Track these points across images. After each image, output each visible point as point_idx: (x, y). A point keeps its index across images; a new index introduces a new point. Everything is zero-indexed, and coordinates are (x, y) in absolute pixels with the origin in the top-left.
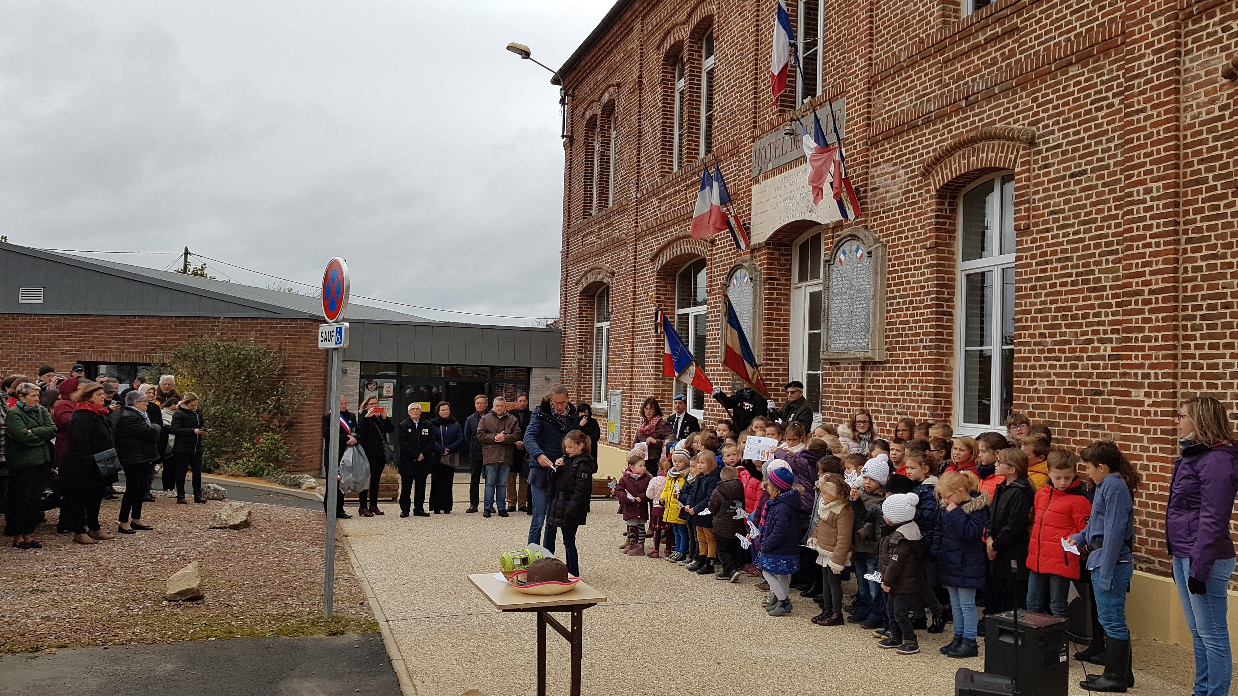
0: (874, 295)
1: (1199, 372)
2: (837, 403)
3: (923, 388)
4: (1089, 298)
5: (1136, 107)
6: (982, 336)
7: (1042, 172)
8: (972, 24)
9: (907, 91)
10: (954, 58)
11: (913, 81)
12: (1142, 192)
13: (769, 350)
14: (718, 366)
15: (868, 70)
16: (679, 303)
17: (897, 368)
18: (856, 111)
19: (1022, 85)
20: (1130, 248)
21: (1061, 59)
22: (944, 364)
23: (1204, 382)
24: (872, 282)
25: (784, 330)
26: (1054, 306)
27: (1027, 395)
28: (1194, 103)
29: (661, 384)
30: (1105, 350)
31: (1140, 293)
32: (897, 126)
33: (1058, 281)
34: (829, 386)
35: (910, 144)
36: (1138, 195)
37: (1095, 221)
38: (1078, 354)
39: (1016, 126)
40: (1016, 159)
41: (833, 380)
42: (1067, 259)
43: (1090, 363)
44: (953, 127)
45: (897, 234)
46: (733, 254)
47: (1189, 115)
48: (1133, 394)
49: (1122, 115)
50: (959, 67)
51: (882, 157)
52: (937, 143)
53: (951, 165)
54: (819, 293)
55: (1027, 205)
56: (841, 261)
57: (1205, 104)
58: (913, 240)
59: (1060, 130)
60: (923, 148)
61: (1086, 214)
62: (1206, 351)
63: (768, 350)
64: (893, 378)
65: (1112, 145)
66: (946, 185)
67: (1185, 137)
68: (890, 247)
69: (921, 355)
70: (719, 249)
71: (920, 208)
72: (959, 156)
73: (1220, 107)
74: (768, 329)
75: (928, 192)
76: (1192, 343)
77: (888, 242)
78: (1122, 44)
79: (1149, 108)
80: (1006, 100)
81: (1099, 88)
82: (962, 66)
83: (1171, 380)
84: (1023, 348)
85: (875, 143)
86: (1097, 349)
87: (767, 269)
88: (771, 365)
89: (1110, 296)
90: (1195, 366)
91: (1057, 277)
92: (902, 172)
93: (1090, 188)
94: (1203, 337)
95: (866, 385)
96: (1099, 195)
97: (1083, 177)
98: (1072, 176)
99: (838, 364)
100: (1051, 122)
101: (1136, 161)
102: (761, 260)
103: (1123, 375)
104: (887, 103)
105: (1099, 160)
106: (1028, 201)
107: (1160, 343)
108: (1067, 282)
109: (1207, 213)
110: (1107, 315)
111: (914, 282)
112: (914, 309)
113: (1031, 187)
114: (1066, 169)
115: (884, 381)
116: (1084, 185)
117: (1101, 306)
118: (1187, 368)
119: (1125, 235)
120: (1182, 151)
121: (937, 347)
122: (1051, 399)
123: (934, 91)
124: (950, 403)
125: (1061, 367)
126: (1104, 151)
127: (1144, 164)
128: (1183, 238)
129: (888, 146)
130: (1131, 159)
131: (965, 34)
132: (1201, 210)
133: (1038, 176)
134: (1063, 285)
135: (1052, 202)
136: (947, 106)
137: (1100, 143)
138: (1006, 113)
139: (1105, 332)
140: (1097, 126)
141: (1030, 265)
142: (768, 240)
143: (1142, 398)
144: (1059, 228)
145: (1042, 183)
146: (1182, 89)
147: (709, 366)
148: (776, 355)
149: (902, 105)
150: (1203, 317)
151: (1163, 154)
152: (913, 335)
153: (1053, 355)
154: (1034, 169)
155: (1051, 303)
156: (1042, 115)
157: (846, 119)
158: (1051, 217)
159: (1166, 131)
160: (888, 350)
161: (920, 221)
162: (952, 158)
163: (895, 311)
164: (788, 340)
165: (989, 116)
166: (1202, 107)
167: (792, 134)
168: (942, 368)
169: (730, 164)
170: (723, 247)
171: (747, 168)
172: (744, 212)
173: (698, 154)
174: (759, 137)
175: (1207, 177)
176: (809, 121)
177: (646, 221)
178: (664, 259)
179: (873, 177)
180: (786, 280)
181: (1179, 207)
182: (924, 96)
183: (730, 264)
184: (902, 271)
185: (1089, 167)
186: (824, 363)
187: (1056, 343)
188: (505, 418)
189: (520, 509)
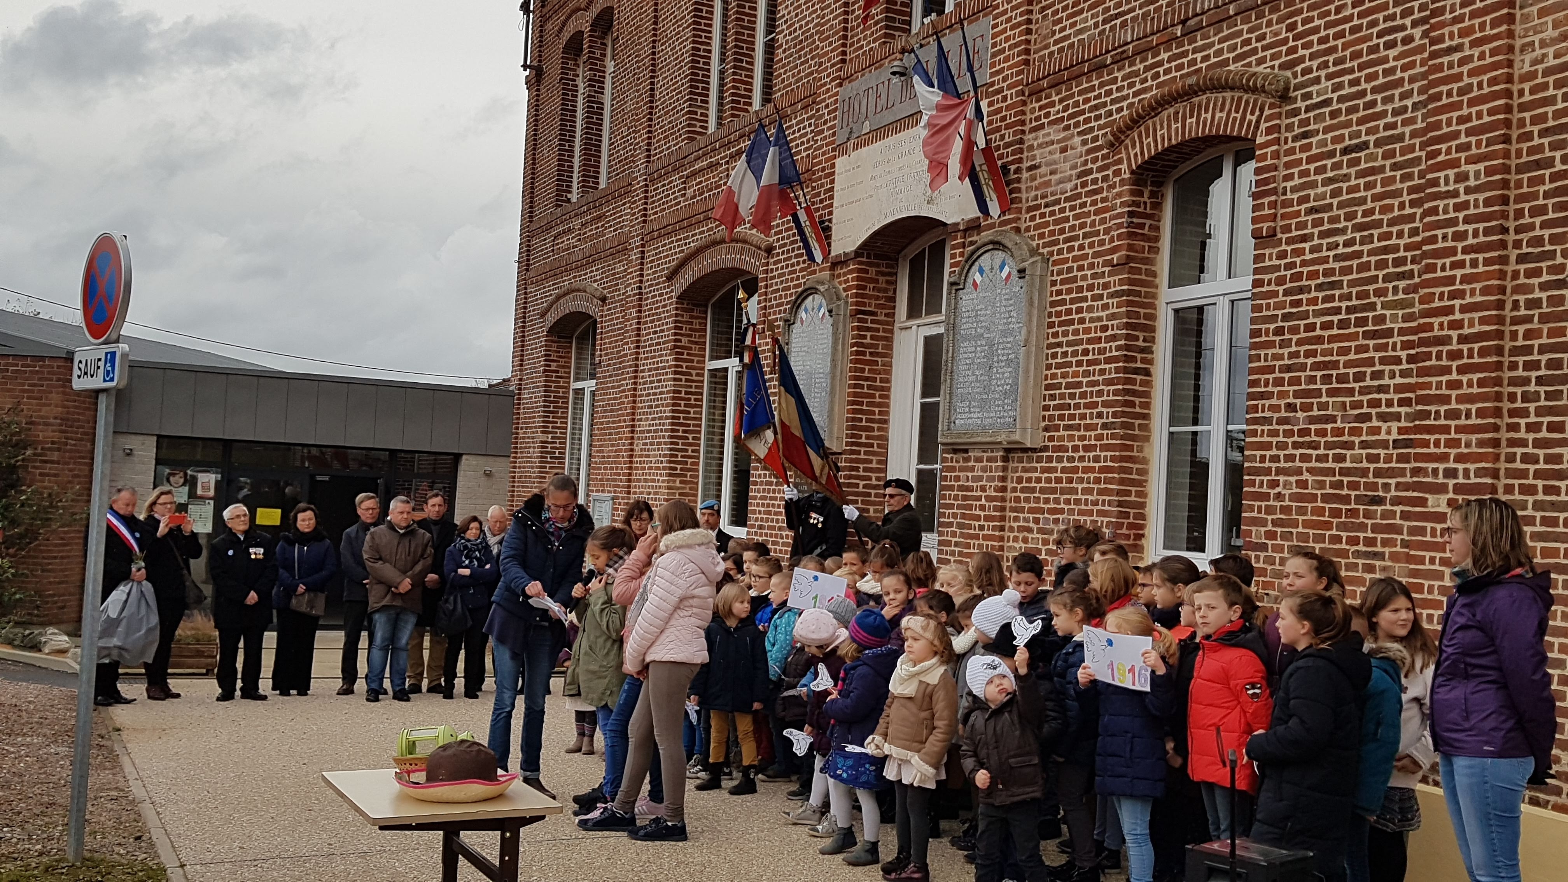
0: (1026, 341)
1: (1532, 468)
2: (964, 516)
3: (1101, 492)
4: (1365, 349)
5: (1448, 43)
6: (1196, 410)
7: (1298, 144)
9: (1090, 7)
12: (1452, 178)
13: (855, 428)
16: (712, 350)
17: (1060, 460)
18: (1007, 39)
19: (1272, 3)
20: (1432, 268)
22: (1135, 454)
23: (1540, 483)
24: (1024, 317)
25: (881, 396)
26: (1310, 361)
27: (1263, 504)
28: (1537, 39)
29: (678, 484)
30: (1389, 432)
31: (1446, 340)
32: (1072, 66)
33: (1318, 321)
34: (951, 488)
35: (1092, 95)
36: (1447, 183)
37: (1378, 224)
38: (1345, 438)
39: (1260, 69)
40: (1258, 122)
41: (957, 479)
42: (1333, 285)
43: (1364, 452)
44: (1161, 70)
45: (1066, 241)
46: (801, 270)
47: (1528, 58)
48: (1430, 503)
49: (1426, 55)
51: (1047, 115)
52: (1135, 94)
53: (1155, 130)
54: (939, 337)
55: (1273, 198)
56: (975, 284)
57: (1554, 41)
58: (1091, 252)
59: (1329, 77)
60: (1113, 102)
61: (1365, 214)
62: (1544, 434)
63: (853, 428)
64: (1053, 476)
65: (1409, 103)
66: (1146, 162)
67: (1521, 93)
68: (1055, 263)
69: (1099, 438)
70: (779, 261)
72: (1169, 116)
74: (855, 395)
75: (1117, 173)
76: (1523, 422)
77: (1051, 254)
79: (1467, 45)
80: (1245, 27)
81: (1391, 11)
83: (1489, 481)
84: (1259, 428)
85: (1036, 93)
86: (1376, 431)
87: (857, 295)
88: (859, 453)
89: (1399, 346)
90: (1528, 459)
91: (1317, 314)
92: (1077, 140)
93: (1372, 171)
94: (1539, 412)
95: (1010, 486)
96: (1386, 182)
97: (1362, 154)
98: (1345, 151)
99: (966, 451)
100: (1315, 64)
101: (1445, 130)
103: (1416, 472)
104: (1057, 28)
105: (1387, 127)
106: (1274, 191)
107: (1473, 421)
108: (1332, 321)
109: (1551, 215)
110: (1392, 376)
111: (1092, 320)
112: (1090, 363)
113: (1281, 167)
114: (1335, 140)
115: (1038, 480)
116: (1363, 166)
117: (1383, 361)
118: (1514, 461)
119: (1424, 248)
120: (1516, 116)
121: (1124, 426)
122: (1302, 511)
123: (1133, 10)
124: (1143, 517)
125: (1319, 459)
126: (1395, 112)
127: (1456, 135)
128: (1514, 254)
129: (1056, 99)
130: (1437, 126)
132: (1541, 210)
133: (1291, 151)
134: (1326, 326)
135: (1312, 193)
136: (1153, 34)
137: (1388, 100)
138: (1246, 49)
139: (1389, 404)
140: (1386, 72)
141: (1275, 294)
142: (860, 248)
143: (1443, 508)
144: (1322, 235)
145: (1299, 162)
146: (1518, 17)
148: (867, 437)
149: (1081, 31)
150: (1540, 381)
151: (1486, 119)
152: (1087, 406)
153: (1307, 439)
154: (1286, 139)
155: (1307, 356)
156: (1301, 52)
157: (991, 51)
158: (1310, 218)
159: (1492, 82)
160: (1046, 429)
161: (1103, 221)
162: (1157, 119)
163: (1059, 366)
164: (887, 413)
165: (1219, 53)
166: (1548, 46)
167: (902, 74)
168: (1130, 459)
169: (802, 121)
170: (785, 260)
171: (829, 129)
172: (821, 201)
173: (750, 104)
174: (849, 78)
175: (1554, 157)
176: (929, 56)
177: (661, 214)
178: (688, 277)
179: (1031, 148)
180: (886, 315)
181: (1508, 205)
182: (1117, 16)
183: (796, 286)
184: (1073, 301)
185: (1372, 138)
186: (944, 451)
187: (1312, 420)
188: (410, 532)
189: (430, 690)
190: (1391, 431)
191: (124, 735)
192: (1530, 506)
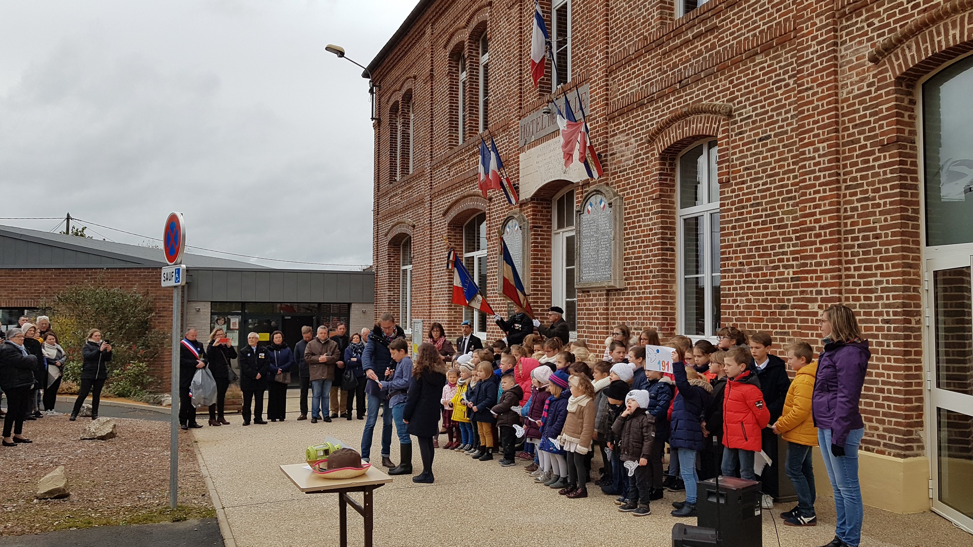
0: (614, 237)
1: (858, 288)
2: (589, 323)
3: (654, 309)
4: (775, 234)
5: (806, 86)
6: (697, 267)
7: (737, 138)
8: (683, 24)
9: (636, 77)
10: (670, 51)
11: (640, 69)
12: (812, 151)
13: (535, 283)
14: (497, 297)
15: (606, 62)
16: (466, 248)
17: (633, 294)
18: (597, 94)
19: (721, 70)
20: (804, 194)
21: (749, 50)
22: (669, 289)
23: (862, 296)
24: (612, 226)
25: (547, 267)
26: (749, 241)
27: (731, 311)
28: (849, 82)
29: (453, 313)
30: (788, 274)
31: (813, 229)
32: (628, 105)
33: (752, 222)
34: (582, 310)
35: (639, 118)
36: (809, 153)
37: (778, 174)
38: (768, 278)
39: (717, 102)
40: (718, 128)
41: (585, 305)
42: (758, 204)
43: (777, 284)
44: (671, 105)
45: (631, 188)
46: (506, 208)
48: (810, 307)
49: (796, 92)
50: (674, 58)
51: (618, 129)
52: (659, 117)
53: (669, 134)
54: (573, 237)
55: (727, 164)
56: (588, 211)
57: (857, 82)
58: (642, 193)
59: (750, 105)
60: (649, 121)
61: (772, 169)
62: (863, 271)
63: (534, 283)
64: (630, 302)
65: (789, 115)
66: (666, 149)
67: (843, 108)
68: (626, 199)
69: (651, 282)
71: (647, 168)
72: (675, 127)
73: (867, 84)
74: (535, 267)
75: (653, 155)
76: (852, 266)
77: (624, 195)
78: (794, 37)
79: (815, 86)
80: (709, 83)
81: (778, 72)
82: (676, 57)
83: (837, 295)
84: (727, 275)
85: (612, 119)
86: (782, 273)
87: (533, 219)
88: (537, 294)
89: (791, 232)
90: (855, 284)
91: (751, 218)
92: (633, 140)
93: (774, 149)
94: (860, 261)
95: (610, 307)
96: (780, 154)
97: (768, 141)
98: (760, 140)
99: (588, 292)
100: (743, 99)
101: (807, 128)
102: (527, 212)
103: (802, 292)
104: (620, 87)
105: (780, 127)
106: (728, 161)
107: (828, 267)
108: (759, 222)
109: (860, 166)
110: (789, 247)
111: (645, 226)
112: (645, 247)
113: (730, 149)
114: (755, 135)
115: (624, 304)
116: (769, 146)
117: (784, 240)
118: (849, 285)
119: (800, 185)
120: (841, 119)
121: (663, 276)
122: (749, 314)
123: (656, 77)
124: (674, 319)
125: (756, 288)
126: (783, 120)
127: (812, 130)
128: (843, 186)
129: (622, 121)
130: (803, 126)
131: (678, 32)
132: (856, 164)
133: (735, 141)
134: (756, 224)
135: (746, 160)
136: (666, 88)
137: (780, 114)
138: (710, 93)
139: (788, 260)
140: (778, 101)
141: (731, 210)
142: (533, 196)
143: (816, 309)
144: (752, 181)
145: (738, 146)
146: (839, 72)
147: (490, 297)
148: (541, 287)
149: (632, 89)
150: (859, 246)
151: (827, 121)
152: (645, 267)
153: (750, 279)
154: (732, 135)
155: (747, 239)
156: (736, 94)
157: (590, 100)
158: (745, 173)
159: (829, 103)
160: (626, 279)
161: (647, 178)
162: (670, 128)
163: (630, 249)
164: (550, 275)
165: (697, 96)
166: (854, 85)
167: (549, 113)
168: (667, 292)
169: (503, 137)
170: (498, 203)
171: (515, 140)
172: (513, 175)
173: (478, 130)
174: (524, 116)
175: (860, 138)
176: (561, 102)
177: (439, 184)
178: (452, 214)
179: (611, 145)
180: (547, 227)
181: (839, 162)
182: (648, 81)
183: (504, 216)
184: (635, 217)
185: (773, 133)
186: (578, 292)
187: (752, 270)
188: (327, 342)
189: (342, 416)
190: (789, 273)
191: (199, 444)
192: (858, 306)
